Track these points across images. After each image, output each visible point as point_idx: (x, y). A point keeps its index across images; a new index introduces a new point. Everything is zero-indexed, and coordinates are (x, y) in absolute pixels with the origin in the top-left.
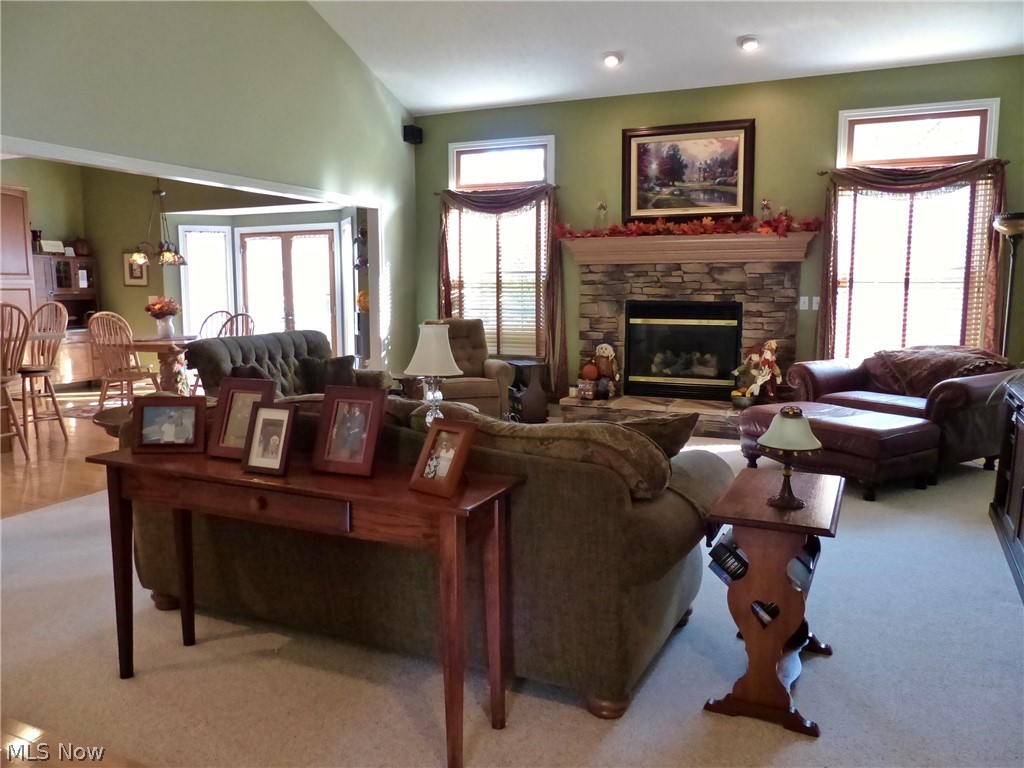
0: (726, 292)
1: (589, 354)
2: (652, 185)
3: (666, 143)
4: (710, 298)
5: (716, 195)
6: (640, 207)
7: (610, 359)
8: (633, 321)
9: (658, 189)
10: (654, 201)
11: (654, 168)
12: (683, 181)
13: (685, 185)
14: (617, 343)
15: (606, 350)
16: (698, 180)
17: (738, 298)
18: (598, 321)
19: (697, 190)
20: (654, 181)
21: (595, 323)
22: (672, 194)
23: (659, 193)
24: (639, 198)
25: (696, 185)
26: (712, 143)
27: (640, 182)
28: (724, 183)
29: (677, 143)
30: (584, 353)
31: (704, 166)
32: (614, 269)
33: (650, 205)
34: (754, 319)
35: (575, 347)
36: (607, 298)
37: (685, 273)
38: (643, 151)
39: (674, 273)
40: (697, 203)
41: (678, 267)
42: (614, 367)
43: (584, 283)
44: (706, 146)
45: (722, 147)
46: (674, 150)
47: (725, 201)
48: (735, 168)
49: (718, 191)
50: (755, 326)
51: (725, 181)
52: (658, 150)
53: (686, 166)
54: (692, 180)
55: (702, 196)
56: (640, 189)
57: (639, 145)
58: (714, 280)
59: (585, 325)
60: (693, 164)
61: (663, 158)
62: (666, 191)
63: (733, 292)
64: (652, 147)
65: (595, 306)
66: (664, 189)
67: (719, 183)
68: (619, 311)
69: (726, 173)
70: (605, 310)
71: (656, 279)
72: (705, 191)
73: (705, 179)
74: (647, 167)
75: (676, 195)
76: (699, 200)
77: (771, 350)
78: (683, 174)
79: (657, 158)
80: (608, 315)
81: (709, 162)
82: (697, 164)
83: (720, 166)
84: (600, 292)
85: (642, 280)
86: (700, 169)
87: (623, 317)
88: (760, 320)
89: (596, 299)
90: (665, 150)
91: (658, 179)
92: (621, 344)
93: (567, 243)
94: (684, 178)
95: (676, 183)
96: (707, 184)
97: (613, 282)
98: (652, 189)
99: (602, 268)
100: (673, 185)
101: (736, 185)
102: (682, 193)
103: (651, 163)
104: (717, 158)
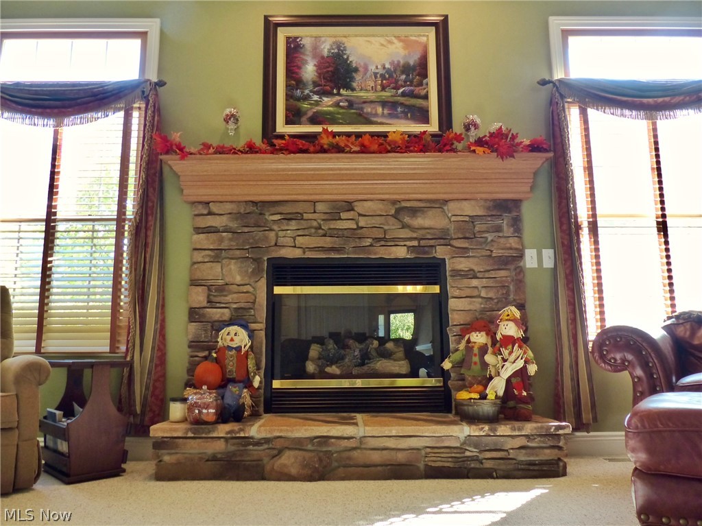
0: (423, 243)
1: (204, 347)
2: (307, 92)
3: (324, 40)
4: (400, 253)
5: (399, 109)
6: (289, 122)
7: (243, 350)
8: (278, 290)
9: (316, 98)
10: (310, 114)
11: (309, 70)
12: (353, 90)
13: (355, 94)
14: (253, 326)
15: (236, 337)
16: (374, 89)
17: (440, 252)
18: (222, 289)
19: (372, 102)
20: (311, 87)
21: (216, 292)
22: (337, 105)
23: (317, 103)
24: (288, 109)
25: (371, 95)
26: (390, 42)
27: (288, 87)
28: (412, 95)
29: (344, 40)
30: (195, 345)
31: (381, 71)
32: (251, 208)
33: (304, 119)
34: (466, 282)
35: (180, 333)
36: (238, 253)
37: (360, 215)
38: (294, 48)
39: (343, 215)
40: (375, 119)
41: (349, 206)
42: (251, 364)
43: (198, 230)
44: (382, 45)
45: (404, 48)
46: (339, 48)
47: (407, 118)
48: (424, 74)
49: (402, 104)
50: (468, 292)
51: (413, 91)
52: (315, 48)
53: (356, 70)
54: (365, 89)
55: (380, 110)
56: (289, 97)
57: (288, 38)
58: (404, 226)
59: (199, 297)
60: (366, 69)
61: (323, 57)
62: (327, 100)
63: (432, 242)
64: (307, 42)
65: (217, 268)
66: (325, 99)
67: (403, 95)
68: (256, 273)
69: (412, 82)
70: (234, 272)
71: (315, 224)
72: (384, 104)
73: (383, 89)
74: (299, 68)
75: (342, 107)
76: (376, 115)
78: (352, 79)
79: (314, 56)
80: (238, 279)
81: (387, 66)
82: (372, 68)
83: (403, 72)
84: (224, 245)
85: (293, 225)
86: (375, 74)
87: (262, 284)
88: (475, 282)
89: (217, 255)
90: (326, 49)
91: (315, 84)
92: (260, 326)
93: (173, 162)
94: (354, 85)
95: (342, 91)
96: (387, 94)
97: (246, 230)
98: (307, 98)
99: (229, 207)
100: (339, 94)
101: (426, 97)
102: (351, 104)
103: (306, 62)
104: (399, 62)
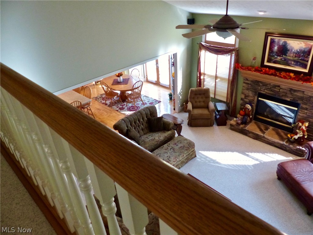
0: (295, 99)
1: (243, 105)
2: (274, 54)
3: (282, 40)
4: (289, 100)
5: (298, 63)
6: (268, 61)
7: (250, 110)
8: (260, 99)
9: (276, 56)
10: (274, 60)
11: (276, 48)
12: (287, 56)
13: (287, 57)
14: (253, 105)
15: (249, 107)
16: (293, 57)
17: (299, 102)
18: (248, 96)
19: (291, 60)
20: (275, 53)
21: (246, 96)
22: (281, 59)
23: (276, 58)
24: (268, 58)
25: (291, 58)
26: (301, 43)
27: (269, 53)
28: (303, 60)
29: (287, 41)
30: (241, 105)
31: (296, 52)
32: (255, 81)
33: (272, 61)
34: (303, 110)
35: (239, 102)
36: (252, 90)
37: (281, 88)
38: (272, 42)
39: (277, 88)
40: (291, 65)
41: (279, 86)
42: (250, 113)
43: (244, 83)
44: (298, 44)
45: (305, 46)
46: (285, 43)
47: (300, 66)
48: (309, 55)
49: (300, 62)
50: (303, 113)
51: (304, 59)
52: (278, 42)
53: (289, 50)
54: (290, 56)
55: (293, 63)
56: (269, 55)
57: (271, 39)
58: (291, 94)
59: (243, 96)
60: (292, 50)
61: (280, 45)
62: (279, 58)
63: (297, 99)
64: (276, 40)
65: (247, 92)
66: (278, 57)
67: (301, 59)
68: (255, 95)
69: (304, 56)
71: (270, 88)
72: (294, 61)
73: (295, 57)
74: (273, 48)
75: (282, 60)
76: (292, 64)
77: (305, 127)
78: (287, 53)
79: (278, 45)
80: (251, 95)
81: (298, 50)
82: (293, 51)
83: (302, 53)
84: (249, 87)
85: (264, 87)
86: (294, 52)
87: (256, 97)
88: (306, 111)
89: (248, 89)
90: (281, 43)
91: (276, 53)
92: (254, 105)
93: (240, 71)
94: (287, 54)
95: (284, 56)
96: (296, 58)
97: (254, 85)
98: (274, 56)
99: (251, 79)
100: (282, 56)
101: (308, 61)
102: (285, 60)
103: (275, 46)
104: (302, 50)
